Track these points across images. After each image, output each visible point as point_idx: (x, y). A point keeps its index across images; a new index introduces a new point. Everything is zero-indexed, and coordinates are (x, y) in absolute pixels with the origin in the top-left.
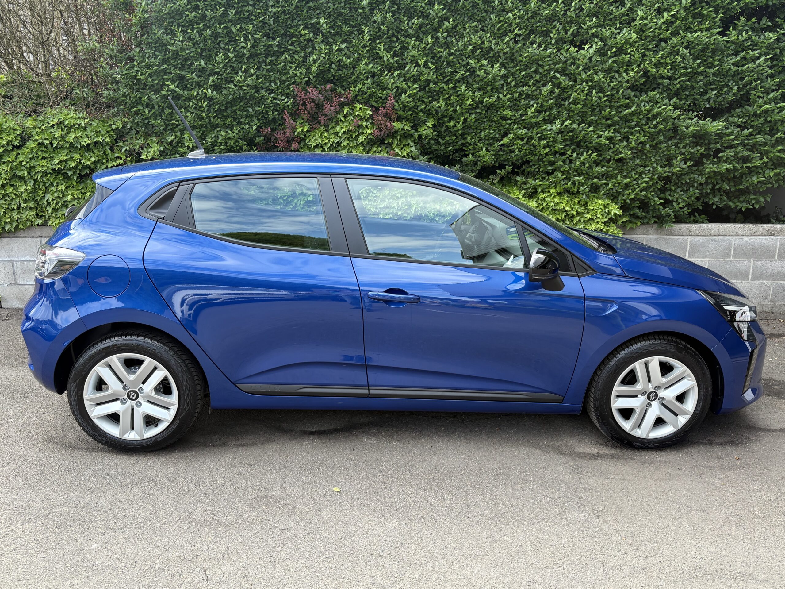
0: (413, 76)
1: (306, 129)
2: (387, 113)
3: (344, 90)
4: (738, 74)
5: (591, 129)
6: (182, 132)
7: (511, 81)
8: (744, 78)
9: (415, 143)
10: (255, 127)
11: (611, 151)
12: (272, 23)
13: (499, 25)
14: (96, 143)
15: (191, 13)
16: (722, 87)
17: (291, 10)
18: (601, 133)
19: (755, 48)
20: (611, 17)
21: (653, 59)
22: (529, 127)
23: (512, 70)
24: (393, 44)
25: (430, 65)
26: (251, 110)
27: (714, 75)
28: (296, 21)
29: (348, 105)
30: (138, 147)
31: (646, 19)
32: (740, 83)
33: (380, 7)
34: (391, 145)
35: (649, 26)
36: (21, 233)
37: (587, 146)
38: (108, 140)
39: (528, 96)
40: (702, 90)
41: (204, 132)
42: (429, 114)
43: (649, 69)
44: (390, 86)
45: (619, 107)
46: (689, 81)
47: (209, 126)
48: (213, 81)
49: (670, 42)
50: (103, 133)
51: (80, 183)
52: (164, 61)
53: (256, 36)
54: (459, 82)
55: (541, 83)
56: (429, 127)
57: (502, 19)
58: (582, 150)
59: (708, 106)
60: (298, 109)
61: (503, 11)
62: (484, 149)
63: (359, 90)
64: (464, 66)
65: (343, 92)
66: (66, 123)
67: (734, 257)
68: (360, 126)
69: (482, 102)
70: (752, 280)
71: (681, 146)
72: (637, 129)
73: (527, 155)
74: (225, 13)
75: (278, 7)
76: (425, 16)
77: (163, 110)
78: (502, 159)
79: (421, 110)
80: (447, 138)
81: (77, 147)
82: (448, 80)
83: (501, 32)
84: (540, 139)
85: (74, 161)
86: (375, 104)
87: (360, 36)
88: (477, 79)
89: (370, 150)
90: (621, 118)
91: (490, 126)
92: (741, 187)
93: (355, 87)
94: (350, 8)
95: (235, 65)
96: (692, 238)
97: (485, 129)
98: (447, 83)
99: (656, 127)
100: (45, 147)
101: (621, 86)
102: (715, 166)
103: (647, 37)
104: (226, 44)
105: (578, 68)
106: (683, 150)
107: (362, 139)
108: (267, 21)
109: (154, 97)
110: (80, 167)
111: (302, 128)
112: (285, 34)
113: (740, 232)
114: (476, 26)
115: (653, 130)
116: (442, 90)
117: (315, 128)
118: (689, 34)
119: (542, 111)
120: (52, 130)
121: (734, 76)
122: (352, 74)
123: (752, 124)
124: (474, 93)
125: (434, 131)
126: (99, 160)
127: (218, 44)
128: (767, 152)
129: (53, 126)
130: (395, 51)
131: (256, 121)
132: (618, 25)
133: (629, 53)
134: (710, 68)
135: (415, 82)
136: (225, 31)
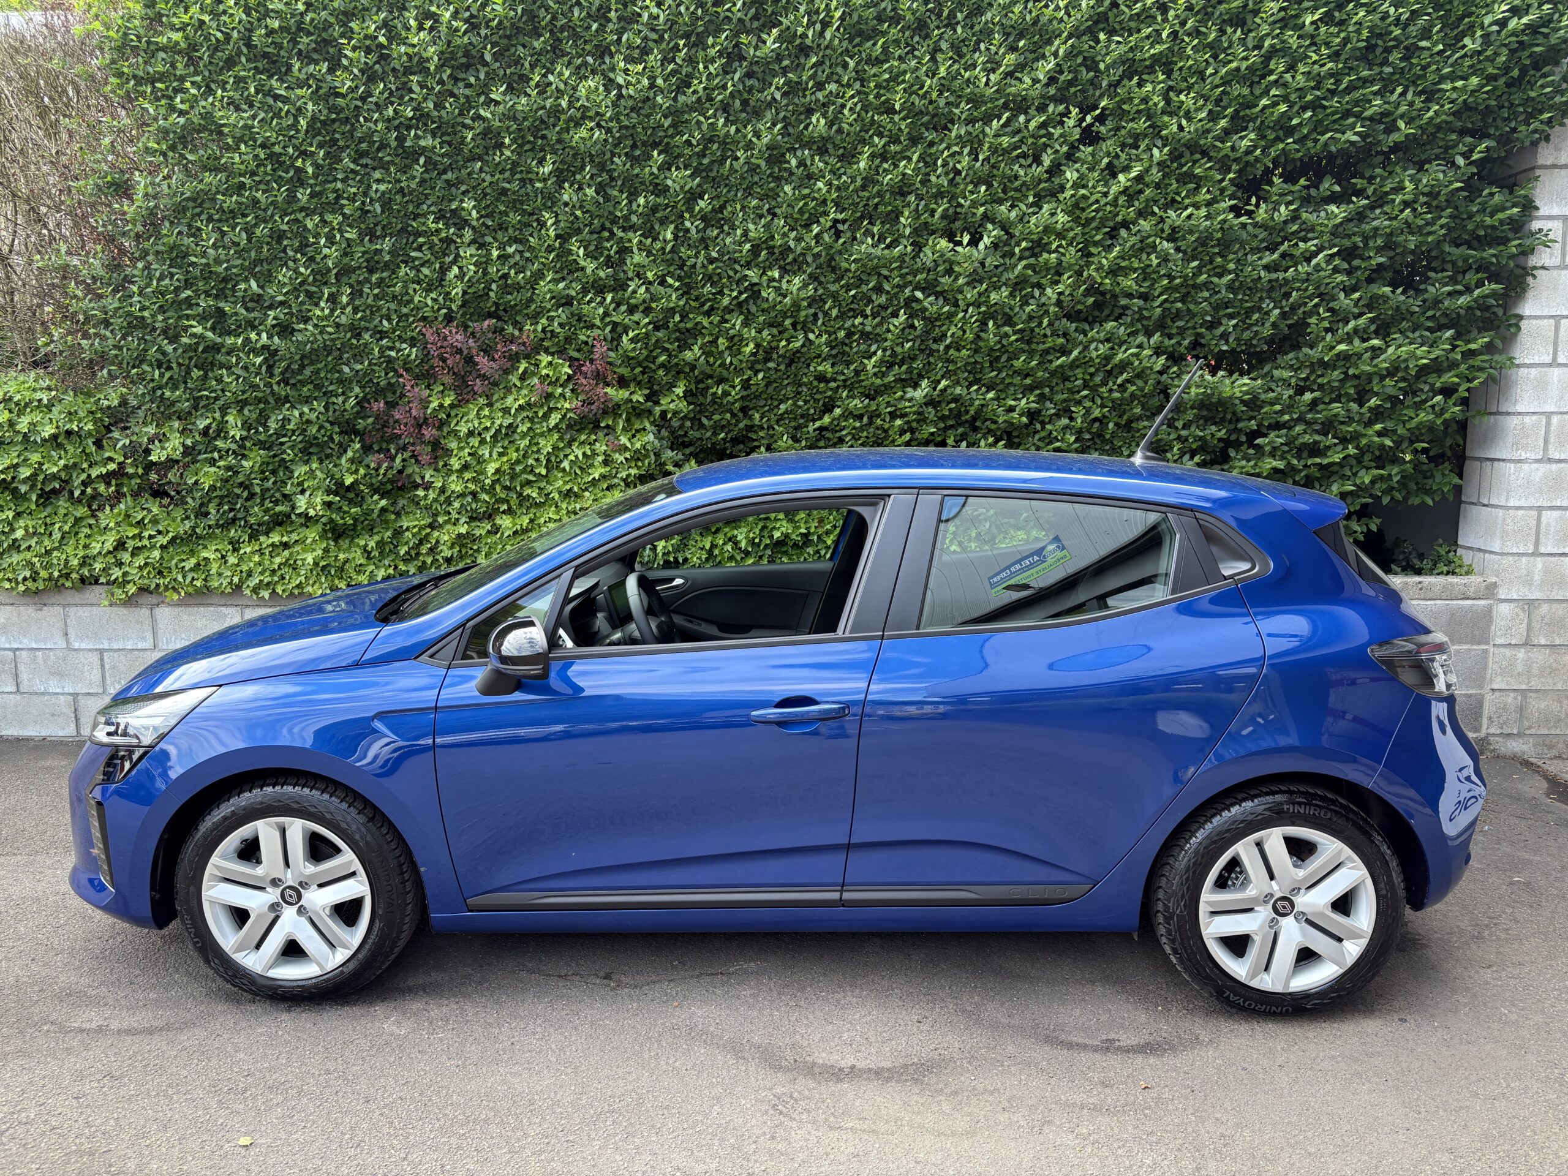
0: (644, 301)
1: (447, 402)
3: (520, 329)
4: (1281, 286)
5: (991, 395)
6: (224, 411)
7: (830, 309)
8: (1290, 294)
9: (655, 426)
10: (352, 401)
11: (1037, 437)
12: (379, 210)
13: (801, 204)
14: (69, 433)
15: (231, 196)
16: (1249, 312)
17: (413, 186)
18: (1013, 403)
19: (1310, 235)
20: (1017, 184)
21: (1104, 262)
22: (871, 395)
23: (833, 288)
24: (604, 245)
25: (670, 280)
26: (346, 369)
27: (1230, 287)
28: (425, 207)
29: (527, 357)
30: (145, 439)
31: (1085, 186)
32: (1284, 303)
34: (611, 429)
35: (1093, 199)
38: (90, 426)
39: (864, 335)
40: (1209, 318)
41: (263, 410)
43: (1099, 279)
44: (598, 322)
45: (1047, 352)
46: (1179, 300)
47: (272, 401)
48: (275, 318)
50: (82, 414)
51: (43, 505)
52: (188, 284)
53: (347, 235)
54: (729, 312)
55: (890, 310)
56: (678, 396)
57: (805, 192)
59: (1225, 348)
61: (807, 178)
62: (785, 437)
63: (544, 331)
64: (738, 283)
65: (517, 333)
66: (17, 399)
68: (549, 396)
69: (776, 349)
71: (1179, 424)
72: (1085, 392)
74: (292, 198)
75: (388, 182)
77: (188, 372)
79: (662, 365)
80: (716, 417)
81: (35, 442)
82: (712, 309)
83: (806, 216)
84: (893, 416)
85: (30, 466)
86: (576, 355)
88: (765, 306)
89: (574, 440)
91: (797, 393)
93: (536, 324)
94: (522, 180)
97: (786, 400)
98: (708, 314)
99: (1122, 387)
101: (1047, 312)
103: (1088, 220)
105: (956, 279)
106: (1184, 433)
107: (555, 419)
108: (369, 208)
109: (170, 349)
110: (41, 478)
111: (440, 401)
112: (404, 231)
114: (757, 207)
115: (1116, 395)
116: (698, 327)
117: (468, 401)
118: (1171, 213)
119: (893, 364)
121: (1269, 290)
122: (530, 300)
123: (1319, 381)
124: (759, 332)
126: (75, 465)
127: (284, 251)
128: (1355, 437)
131: (357, 390)
133: (1056, 251)
134: (1219, 275)
135: (647, 312)
136: (293, 228)
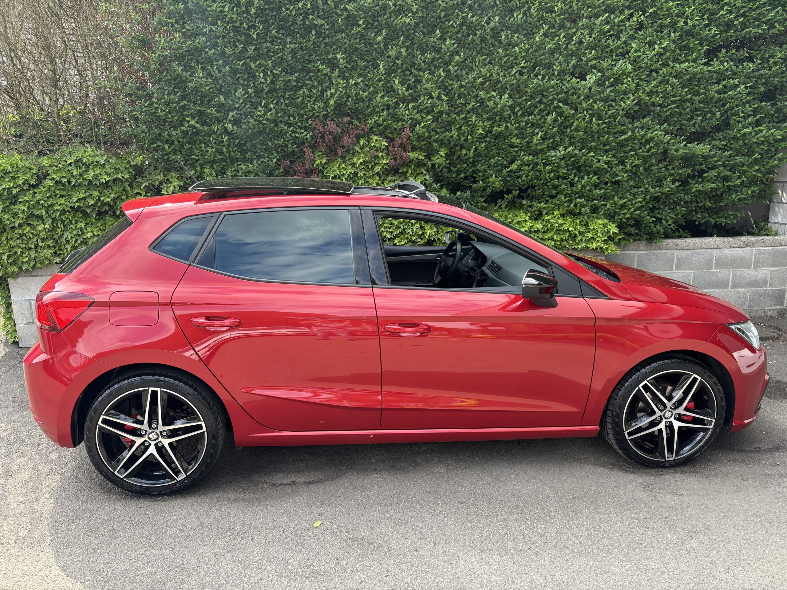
0: (427, 107)
1: (324, 161)
2: (401, 144)
3: (360, 122)
4: (720, 101)
5: (592, 154)
6: (202, 167)
7: (518, 111)
8: (726, 105)
9: (428, 171)
10: (275, 160)
11: (608, 174)
12: (290, 58)
13: (506, 58)
14: (115, 180)
15: (211, 50)
16: (706, 113)
17: (309, 46)
18: (600, 158)
19: (735, 77)
20: (608, 49)
21: (646, 88)
22: (535, 153)
23: (519, 101)
24: (407, 78)
25: (443, 97)
26: (270, 144)
27: (700, 102)
28: (313, 57)
29: (363, 137)
30: (157, 183)
31: (639, 51)
32: (722, 109)
33: (394, 42)
34: (405, 174)
35: (642, 58)
36: (39, 272)
37: (586, 170)
38: (127, 176)
39: (533, 125)
40: (689, 116)
41: (224, 166)
42: (441, 144)
43: (643, 97)
44: (405, 118)
45: (616, 133)
46: (677, 107)
47: (228, 160)
48: (233, 116)
49: (661, 72)
50: (122, 169)
51: (99, 219)
52: (183, 98)
53: (274, 71)
54: (469, 113)
55: (545, 112)
56: (442, 156)
57: (508, 52)
58: (582, 174)
59: (693, 130)
60: (316, 142)
61: (509, 45)
62: (494, 176)
63: (375, 122)
64: (474, 97)
65: (359, 124)
66: (84, 161)
67: (715, 268)
68: (377, 157)
69: (490, 132)
70: (731, 288)
71: (670, 168)
72: (632, 153)
73: (533, 180)
74: (245, 49)
75: (295, 43)
76: (438, 51)
77: (182, 146)
78: (509, 184)
79: (434, 140)
80: (459, 166)
81: (96, 184)
82: (459, 111)
83: (508, 65)
84: (545, 165)
85: (93, 198)
86: (390, 135)
87: (375, 71)
88: (486, 109)
89: (385, 180)
90: (617, 143)
91: (498, 153)
92: (722, 204)
93: (371, 119)
94: (365, 44)
95: (254, 100)
96: (678, 252)
97: (493, 157)
98: (458, 114)
99: (648, 151)
100: (63, 186)
101: (618, 114)
102: (701, 185)
103: (640, 68)
104: (245, 80)
105: (579, 98)
106: (672, 172)
107: (378, 169)
108: (285, 57)
109: (174, 133)
110: (99, 204)
111: (320, 160)
112: (302, 70)
113: (720, 245)
114: (484, 60)
115: (646, 154)
116: (453, 120)
117: (333, 160)
118: (677, 65)
119: (547, 139)
120: (70, 168)
121: (716, 102)
122: (368, 107)
123: (732, 146)
124: (483, 122)
125: (447, 160)
127: (237, 80)
128: (744, 172)
129: (70, 164)
130: (409, 84)
131: (275, 154)
132: (614, 57)
134: (696, 95)
135: (428, 114)
136: (244, 68)
